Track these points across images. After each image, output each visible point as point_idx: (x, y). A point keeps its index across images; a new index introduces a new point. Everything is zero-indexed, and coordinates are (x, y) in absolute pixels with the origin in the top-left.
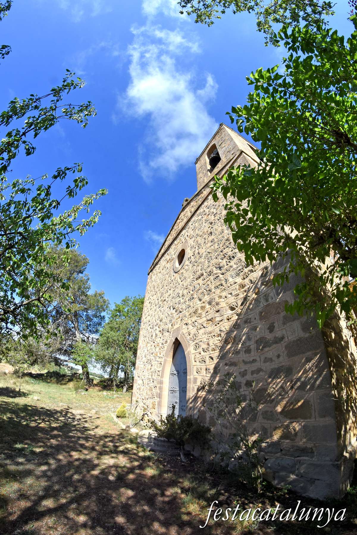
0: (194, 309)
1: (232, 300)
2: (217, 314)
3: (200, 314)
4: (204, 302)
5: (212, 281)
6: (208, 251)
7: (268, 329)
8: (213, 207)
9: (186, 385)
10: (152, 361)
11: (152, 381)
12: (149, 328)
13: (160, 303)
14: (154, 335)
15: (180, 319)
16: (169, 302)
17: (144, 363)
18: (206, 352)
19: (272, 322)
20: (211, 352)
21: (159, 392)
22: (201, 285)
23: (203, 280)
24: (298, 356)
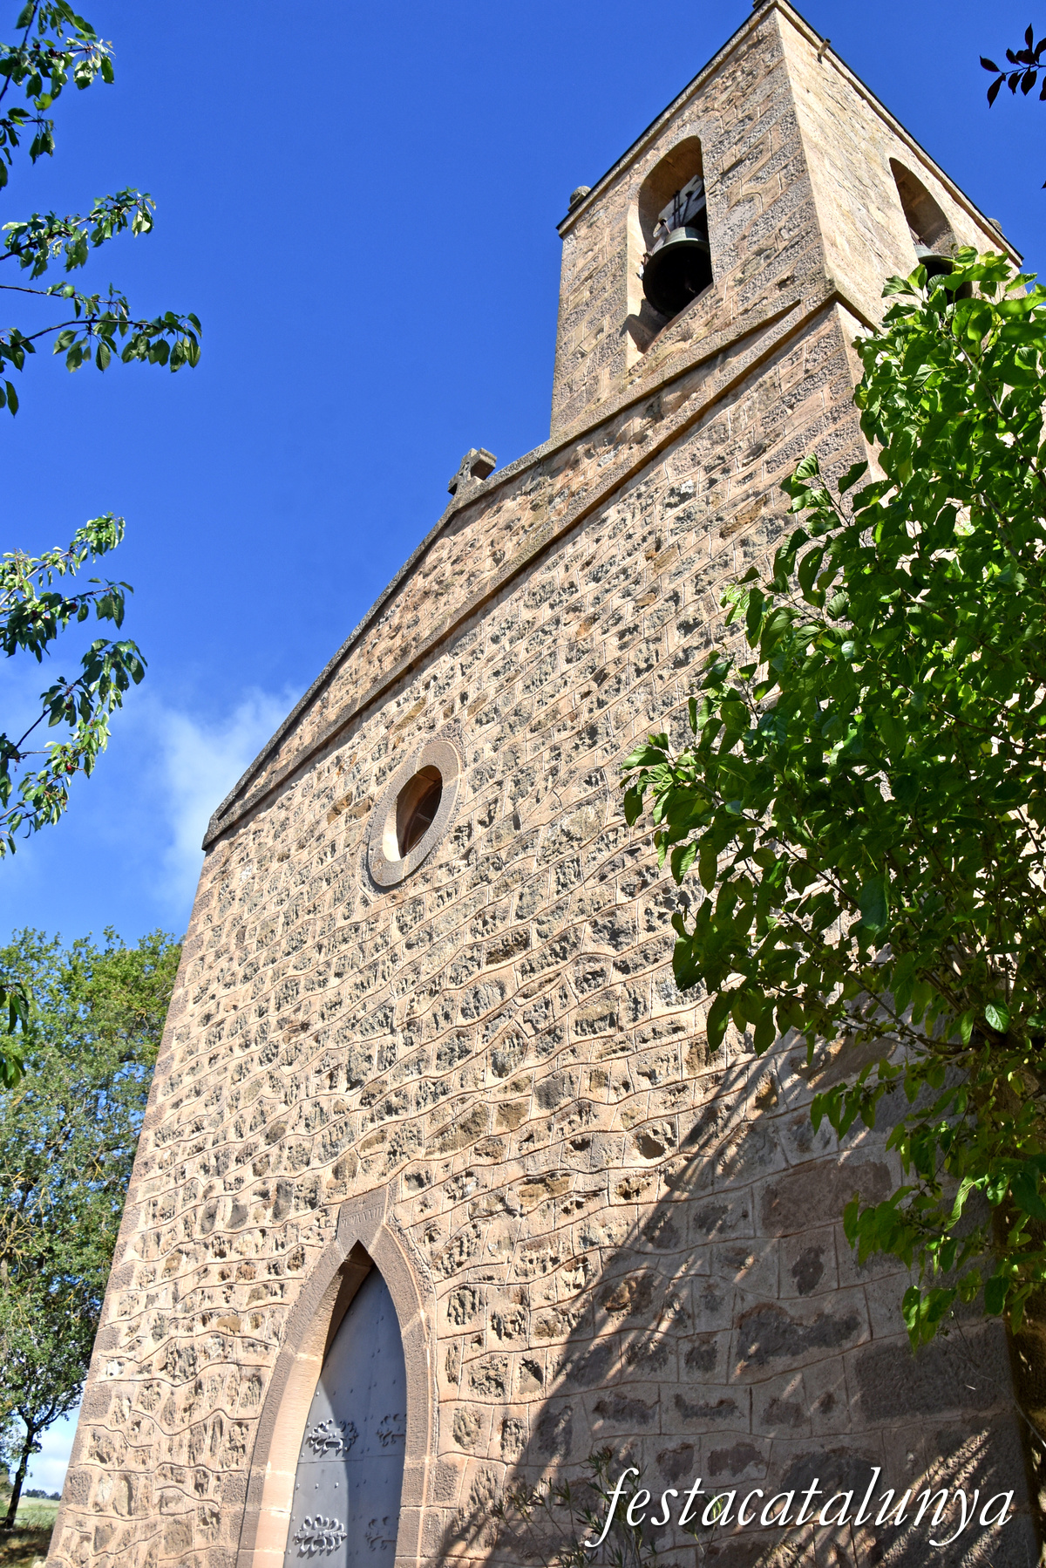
0: (465, 1111)
1: (651, 1104)
2: (577, 1160)
3: (495, 1140)
4: (517, 1087)
5: (569, 992)
6: (565, 823)
7: (795, 1272)
8: (624, 584)
9: (396, 1505)
10: (201, 1360)
11: (189, 1486)
12: (192, 1168)
13: (275, 1036)
14: (225, 1212)
15: (387, 1146)
16: (331, 1044)
17: (148, 1368)
18: (509, 1335)
19: (814, 1244)
20: (535, 1342)
21: (232, 1546)
22: (509, 993)
23: (524, 972)
24: (908, 1417)
